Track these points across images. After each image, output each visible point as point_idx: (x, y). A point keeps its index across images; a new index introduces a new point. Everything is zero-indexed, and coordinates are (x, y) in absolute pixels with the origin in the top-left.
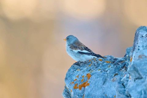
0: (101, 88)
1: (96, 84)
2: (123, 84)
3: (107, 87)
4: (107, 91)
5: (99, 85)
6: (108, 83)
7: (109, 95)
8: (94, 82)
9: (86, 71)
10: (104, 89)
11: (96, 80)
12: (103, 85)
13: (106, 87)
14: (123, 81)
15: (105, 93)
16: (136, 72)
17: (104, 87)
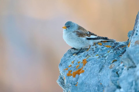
0: (97, 75)
1: (92, 71)
2: (117, 73)
3: (104, 75)
4: (103, 80)
5: (95, 72)
6: (104, 70)
7: (104, 84)
8: (90, 69)
9: (83, 57)
10: (99, 76)
11: (92, 66)
12: (99, 72)
13: (102, 75)
14: (118, 69)
15: (101, 82)
16: (129, 60)
17: (100, 74)
